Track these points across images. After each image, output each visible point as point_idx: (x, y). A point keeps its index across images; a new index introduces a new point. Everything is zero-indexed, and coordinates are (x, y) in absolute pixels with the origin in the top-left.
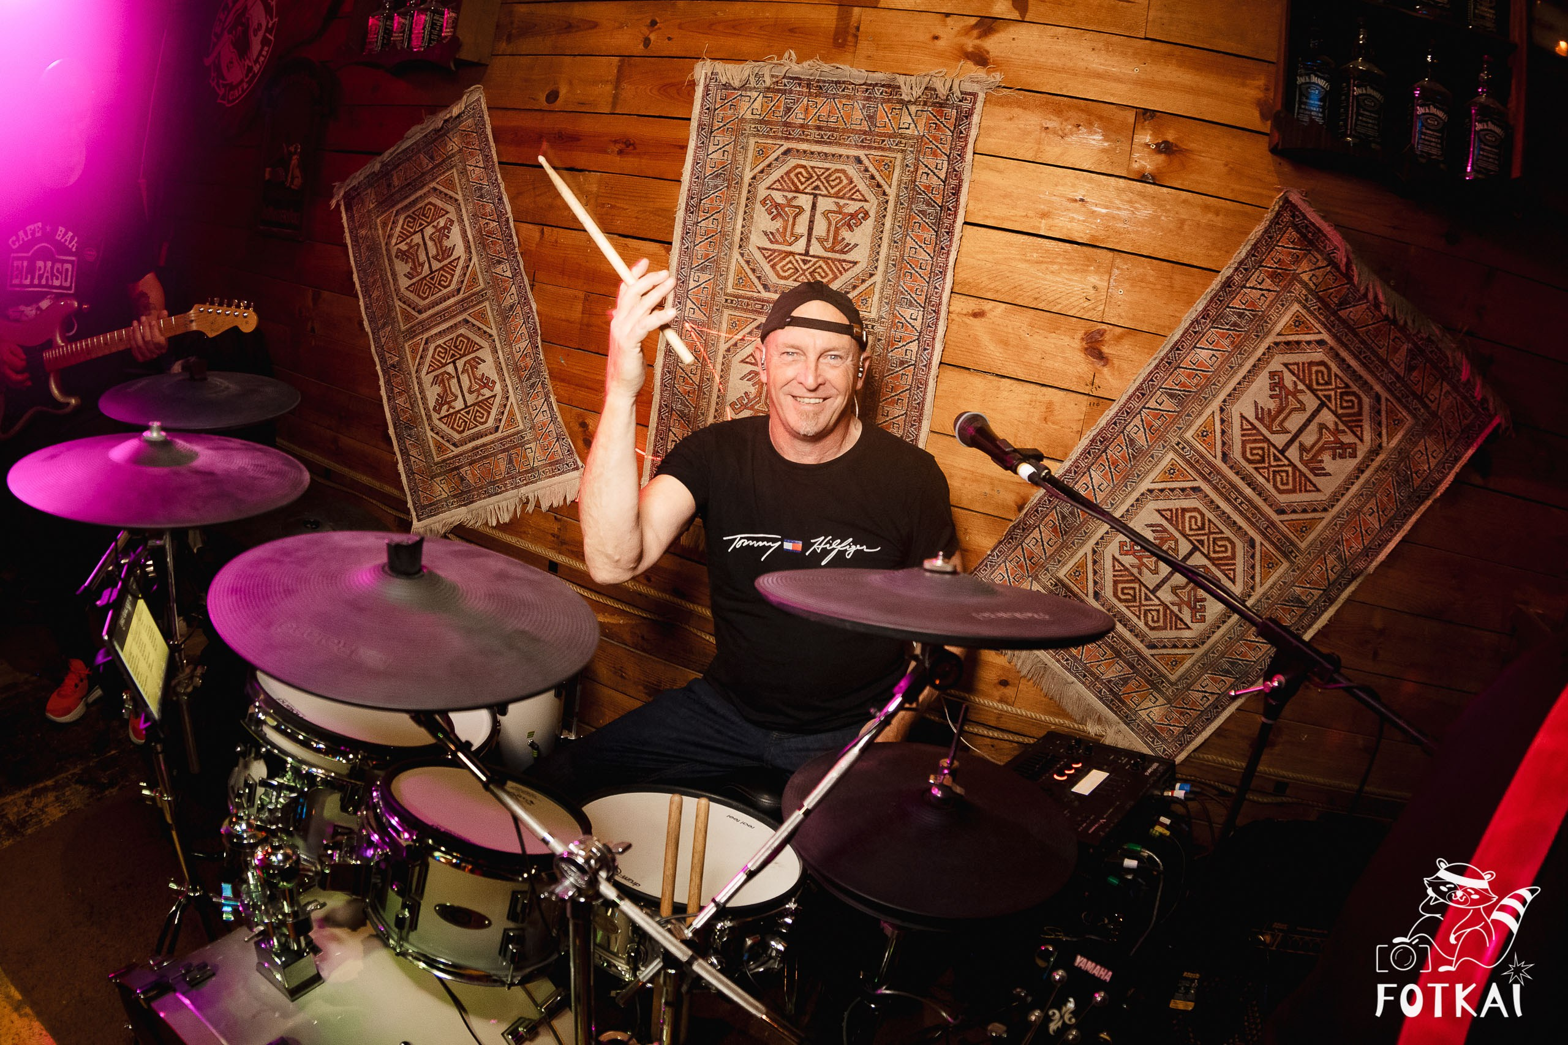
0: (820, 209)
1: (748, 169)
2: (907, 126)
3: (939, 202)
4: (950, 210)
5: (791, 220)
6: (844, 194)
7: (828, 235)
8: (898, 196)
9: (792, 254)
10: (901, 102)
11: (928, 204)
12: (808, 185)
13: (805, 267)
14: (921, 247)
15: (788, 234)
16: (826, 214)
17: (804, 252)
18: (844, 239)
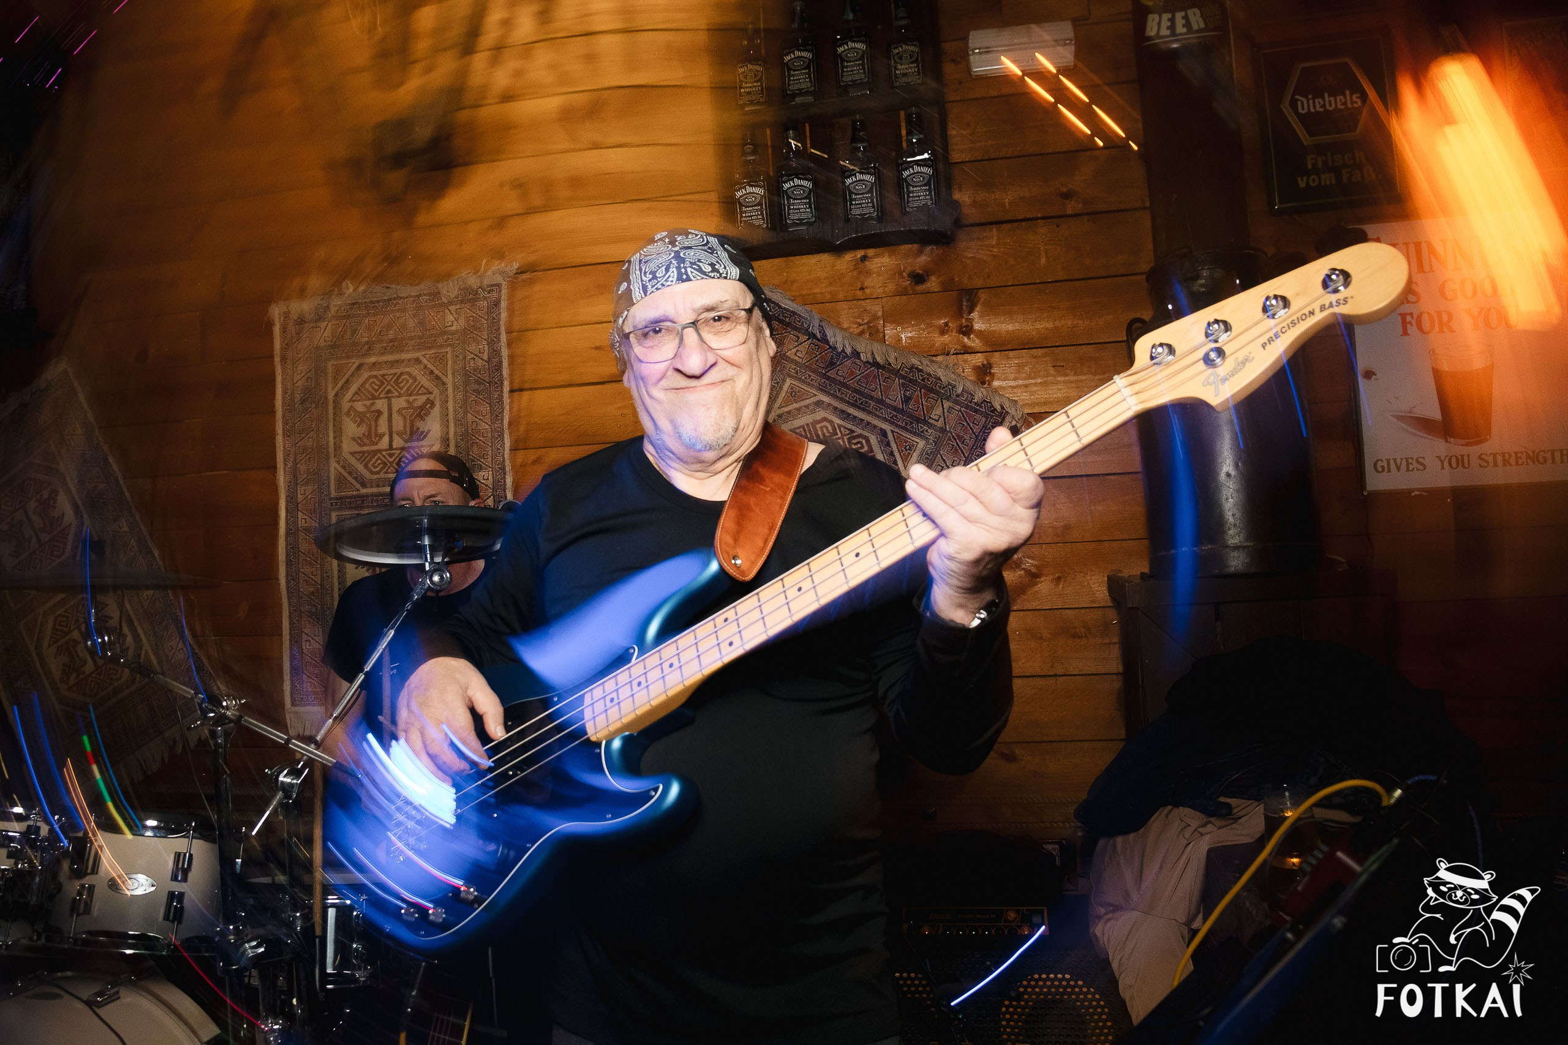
0: (395, 408)
1: (330, 388)
2: (450, 323)
3: (487, 379)
4: (497, 383)
5: (373, 423)
6: (413, 390)
7: (405, 429)
8: (454, 383)
9: (380, 451)
10: (443, 305)
11: (479, 384)
12: (382, 391)
13: (391, 460)
14: (480, 419)
15: (373, 436)
16: (399, 411)
17: (388, 447)
18: (418, 429)
